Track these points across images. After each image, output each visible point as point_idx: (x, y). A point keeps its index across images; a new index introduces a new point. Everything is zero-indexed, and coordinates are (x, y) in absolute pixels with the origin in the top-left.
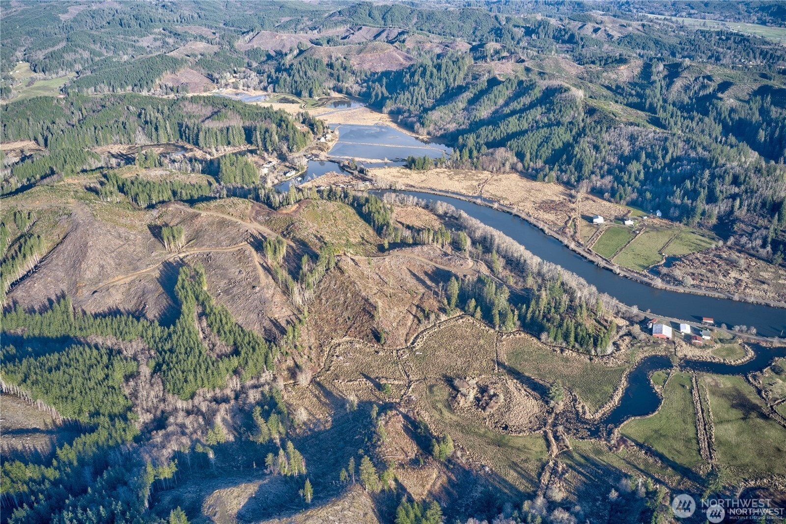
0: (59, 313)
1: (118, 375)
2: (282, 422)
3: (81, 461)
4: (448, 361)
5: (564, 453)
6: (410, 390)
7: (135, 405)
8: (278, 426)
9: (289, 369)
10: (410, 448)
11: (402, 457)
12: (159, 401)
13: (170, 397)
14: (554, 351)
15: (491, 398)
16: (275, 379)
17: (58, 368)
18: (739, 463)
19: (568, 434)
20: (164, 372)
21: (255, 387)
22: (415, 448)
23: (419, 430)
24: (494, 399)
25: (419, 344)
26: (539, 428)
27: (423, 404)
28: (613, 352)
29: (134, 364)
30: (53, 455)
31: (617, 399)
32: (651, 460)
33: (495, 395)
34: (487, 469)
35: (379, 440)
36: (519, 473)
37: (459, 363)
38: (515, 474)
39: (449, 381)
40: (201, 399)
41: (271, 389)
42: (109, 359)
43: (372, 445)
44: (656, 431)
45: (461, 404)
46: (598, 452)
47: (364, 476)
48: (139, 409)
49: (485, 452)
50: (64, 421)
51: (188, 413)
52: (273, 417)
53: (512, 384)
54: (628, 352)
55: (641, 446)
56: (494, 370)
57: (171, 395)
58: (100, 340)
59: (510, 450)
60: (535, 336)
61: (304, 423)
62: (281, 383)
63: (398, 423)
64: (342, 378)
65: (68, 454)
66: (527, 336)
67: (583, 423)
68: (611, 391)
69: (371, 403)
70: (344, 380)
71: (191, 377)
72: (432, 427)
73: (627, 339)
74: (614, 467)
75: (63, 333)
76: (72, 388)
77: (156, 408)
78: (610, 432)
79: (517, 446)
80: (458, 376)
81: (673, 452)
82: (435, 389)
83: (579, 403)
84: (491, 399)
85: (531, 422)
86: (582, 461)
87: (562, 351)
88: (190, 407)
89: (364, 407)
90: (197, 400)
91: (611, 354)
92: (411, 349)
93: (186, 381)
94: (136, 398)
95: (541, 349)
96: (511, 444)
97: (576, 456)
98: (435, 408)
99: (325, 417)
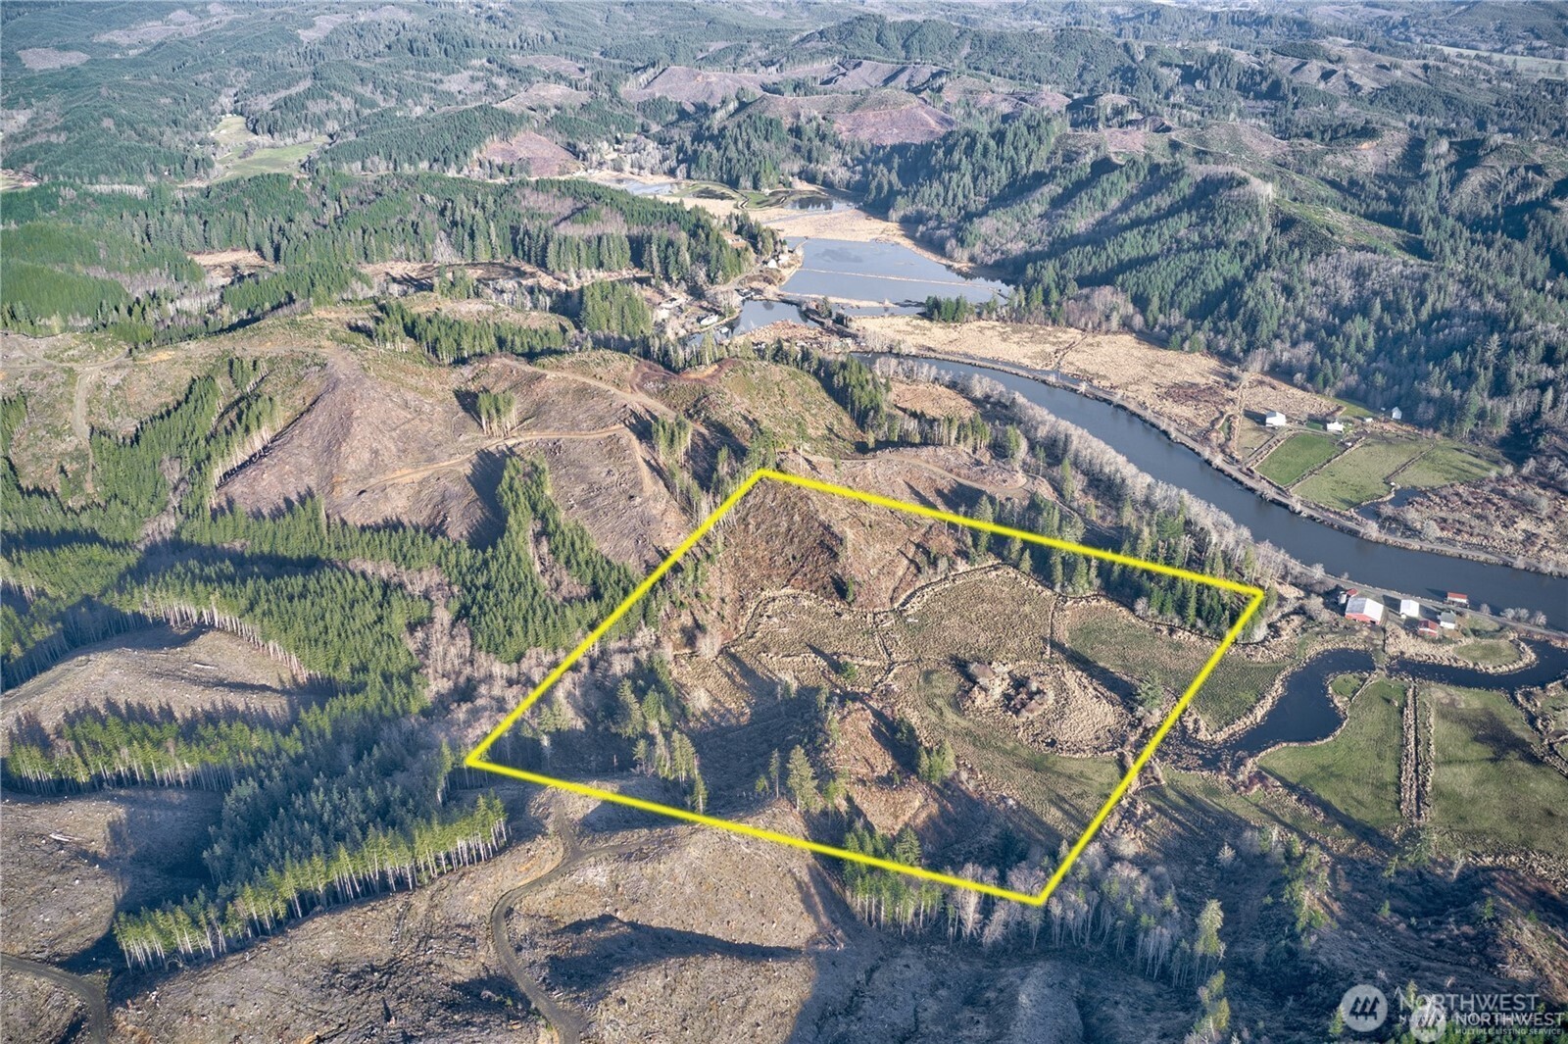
0: (304, 519)
1: (398, 619)
2: (667, 708)
3: (339, 737)
4: (962, 635)
5: (1152, 788)
6: (891, 675)
7: (423, 666)
8: (658, 713)
9: (684, 630)
10: (880, 761)
11: (865, 771)
12: (464, 663)
13: (482, 658)
14: (1157, 630)
15: (1031, 696)
16: (658, 643)
17: (302, 596)
18: (1469, 827)
19: (1162, 759)
20: (474, 618)
21: (622, 651)
22: (890, 762)
23: (899, 735)
24: (1037, 697)
25: (915, 606)
26: (1113, 749)
27: (910, 698)
28: (1265, 639)
29: (425, 605)
30: (295, 720)
31: (1260, 713)
32: (1306, 811)
33: (1039, 692)
34: (1011, 802)
35: (827, 741)
36: (1065, 812)
37: (982, 640)
38: (1059, 814)
39: (961, 666)
40: (533, 662)
41: (650, 657)
42: (384, 595)
43: (815, 749)
44: (1323, 768)
45: (977, 703)
46: (1213, 792)
47: (793, 781)
48: (430, 671)
49: (1010, 778)
50: (310, 678)
51: (510, 683)
52: (652, 697)
53: (1072, 677)
54: (1296, 640)
55: (1291, 788)
56: (1042, 653)
57: (483, 654)
58: (369, 567)
59: (1054, 778)
60: (1125, 606)
61: (705, 714)
62: (668, 652)
63: (864, 721)
64: (774, 650)
65: (319, 719)
66: (1112, 606)
67: (1191, 745)
68: (1253, 699)
69: (818, 690)
70: (777, 654)
71: (518, 628)
72: (922, 735)
73: (1296, 620)
74: (1234, 815)
75: (308, 552)
76: (326, 627)
77: (459, 674)
78: (1239, 763)
79: (1068, 772)
80: (979, 660)
81: (1350, 801)
82: (935, 677)
83: (1190, 715)
84: (1031, 699)
85: (1098, 738)
86: (1182, 802)
87: (1172, 631)
88: (515, 675)
89: (808, 694)
90: (525, 664)
91: (1263, 642)
92: (899, 613)
93: (510, 634)
94: (427, 657)
95: (1131, 626)
96: (1058, 768)
97: (1171, 794)
98: (932, 706)
99: (738, 706)
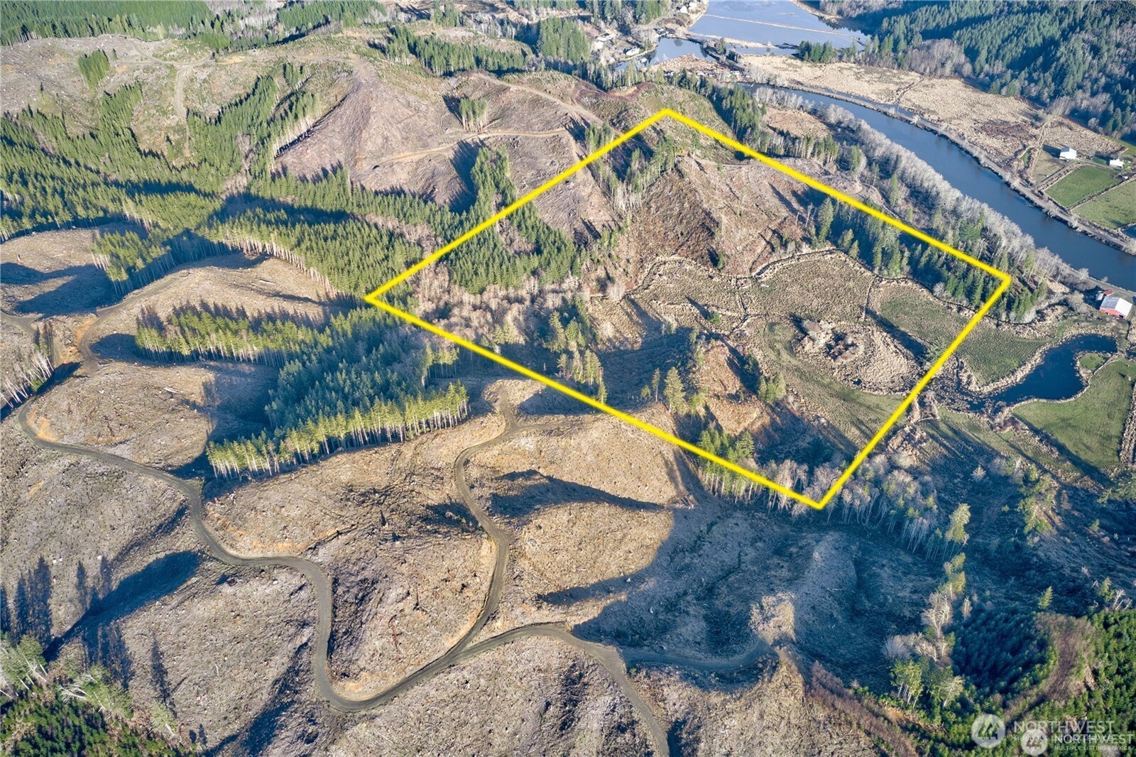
0: (335, 184)
1: (399, 259)
2: (583, 333)
3: (356, 336)
4: (800, 299)
5: (929, 421)
6: (745, 324)
7: (415, 292)
8: (577, 337)
9: (598, 280)
10: (731, 383)
11: (719, 389)
12: (444, 292)
13: (456, 289)
14: (949, 308)
15: (847, 347)
16: (580, 288)
17: (334, 238)
19: (939, 401)
20: (452, 261)
21: (554, 291)
22: (738, 384)
23: (747, 366)
24: (851, 349)
25: (767, 276)
26: (903, 390)
27: (757, 341)
28: (1033, 321)
29: (418, 249)
30: (327, 323)
31: (1020, 375)
32: (1045, 449)
33: (853, 345)
34: (823, 420)
35: (695, 366)
36: (862, 432)
37: (814, 304)
38: (857, 432)
39: (797, 321)
40: (492, 294)
41: (573, 297)
42: (390, 241)
43: (685, 370)
44: (1063, 420)
45: (806, 349)
46: (975, 428)
47: (668, 392)
48: (420, 296)
49: (825, 404)
50: (338, 295)
51: (475, 308)
52: (573, 325)
53: (879, 337)
54: (1057, 325)
55: (1036, 432)
56: (859, 317)
57: (457, 286)
58: (380, 221)
59: (857, 407)
60: (926, 288)
61: (609, 340)
62: (586, 294)
63: (721, 354)
64: (662, 299)
65: (343, 324)
66: (916, 287)
67: (963, 393)
68: (1016, 365)
69: (691, 330)
70: (664, 302)
71: (482, 270)
72: (764, 368)
73: (1060, 309)
74: (989, 446)
75: (338, 207)
76: (349, 261)
77: (440, 299)
78: (997, 410)
79: (868, 404)
80: (811, 318)
81: (1080, 445)
82: (777, 327)
83: (966, 371)
84: (846, 349)
85: (893, 382)
86: (950, 433)
87: (960, 309)
88: (478, 303)
89: (684, 332)
90: (486, 296)
91: (1030, 323)
92: (756, 280)
93: (476, 274)
94: (418, 286)
95: (931, 303)
96: (861, 400)
97: (943, 427)
98: (772, 348)
99: (634, 337)
